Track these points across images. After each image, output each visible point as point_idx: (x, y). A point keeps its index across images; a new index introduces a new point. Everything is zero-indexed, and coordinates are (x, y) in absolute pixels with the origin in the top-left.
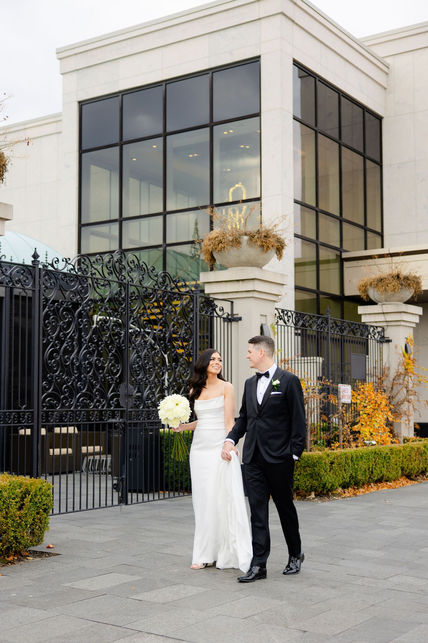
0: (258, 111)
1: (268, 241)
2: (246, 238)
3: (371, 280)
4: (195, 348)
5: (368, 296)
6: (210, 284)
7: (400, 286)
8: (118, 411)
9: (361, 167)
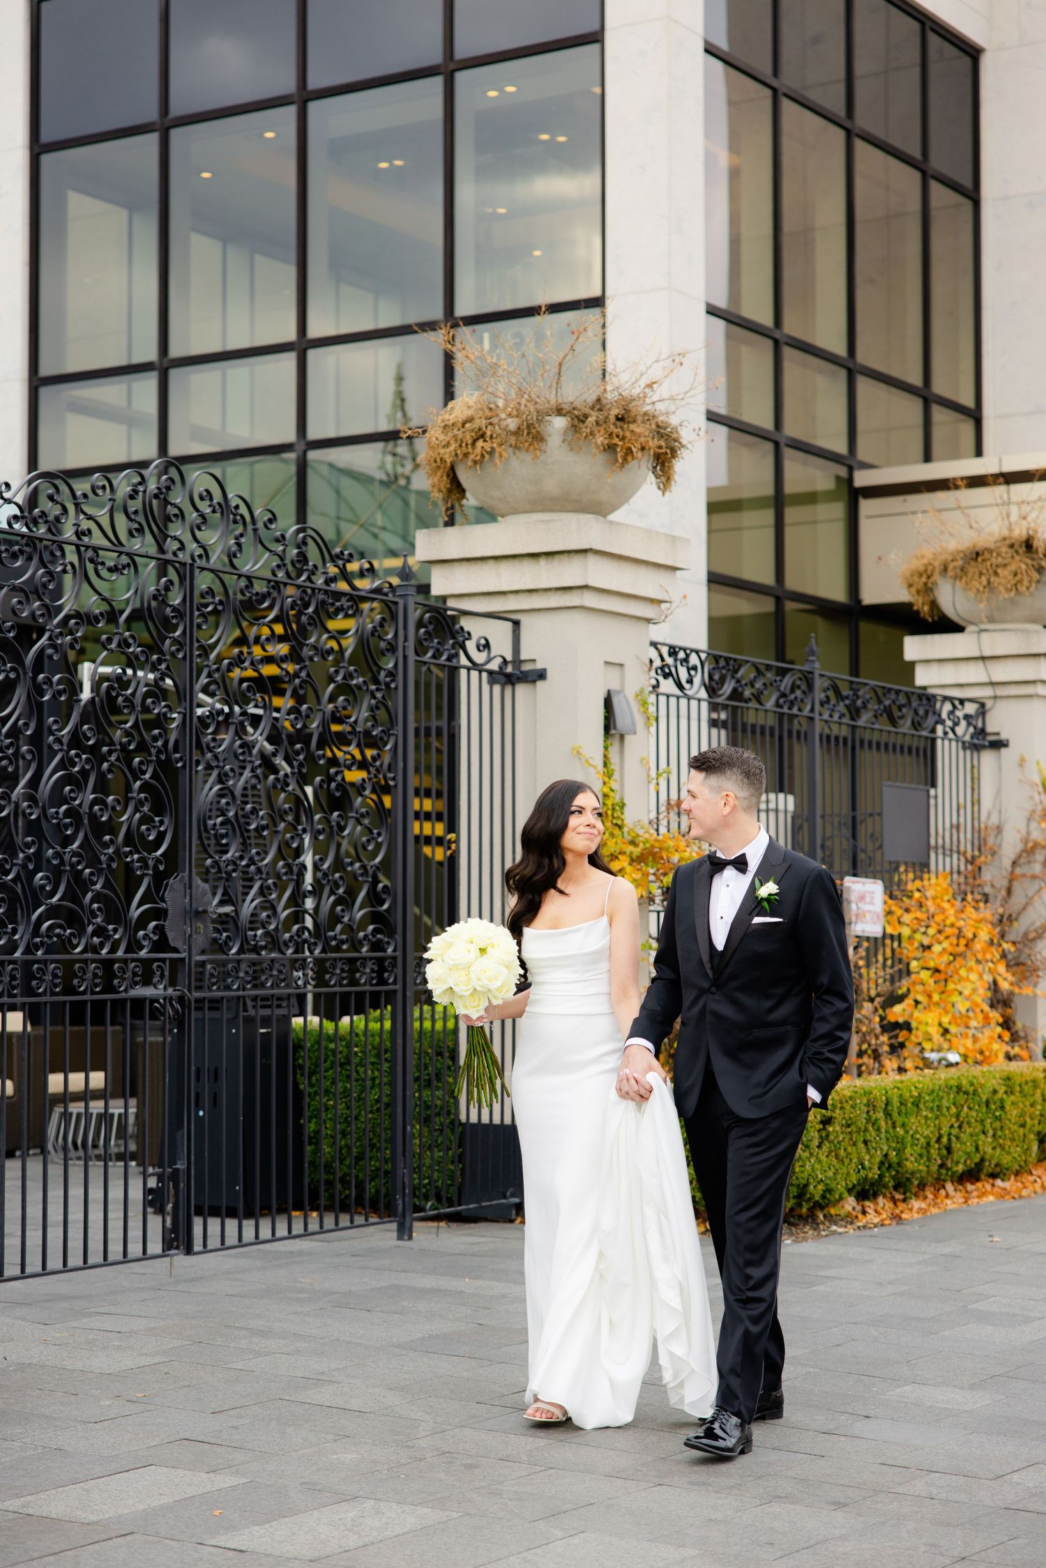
0: (595, 27)
1: (628, 434)
2: (559, 423)
3: (944, 557)
4: (401, 764)
5: (934, 605)
6: (446, 565)
7: (1036, 576)
8: (163, 960)
9: (915, 205)
